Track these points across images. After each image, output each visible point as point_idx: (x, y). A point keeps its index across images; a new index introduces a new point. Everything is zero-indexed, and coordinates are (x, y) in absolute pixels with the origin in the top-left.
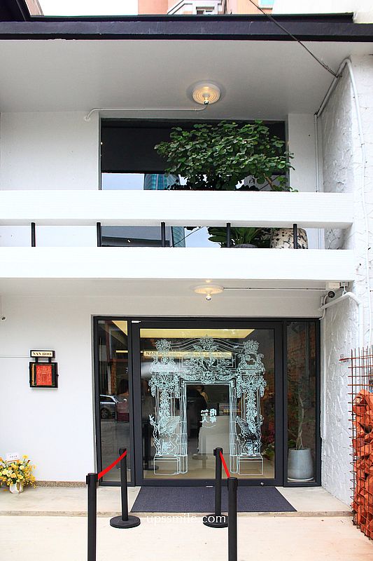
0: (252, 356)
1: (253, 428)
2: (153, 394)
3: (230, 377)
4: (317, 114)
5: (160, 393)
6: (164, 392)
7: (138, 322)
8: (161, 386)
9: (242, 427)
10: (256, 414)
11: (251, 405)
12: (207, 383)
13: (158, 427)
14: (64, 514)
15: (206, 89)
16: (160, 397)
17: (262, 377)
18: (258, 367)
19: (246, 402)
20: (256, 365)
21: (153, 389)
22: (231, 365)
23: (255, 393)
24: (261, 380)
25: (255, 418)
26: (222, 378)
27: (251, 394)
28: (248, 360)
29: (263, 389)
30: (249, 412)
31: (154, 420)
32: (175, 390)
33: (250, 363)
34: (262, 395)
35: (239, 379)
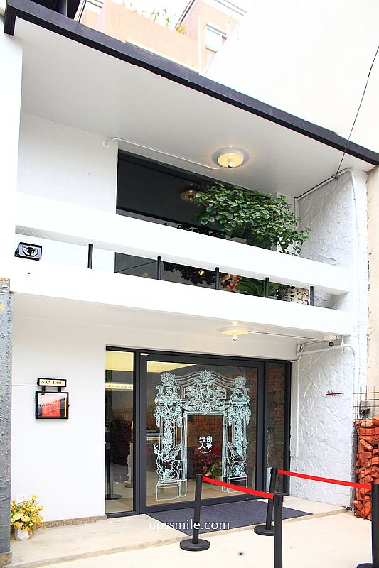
0: (241, 390)
1: (240, 452)
2: (158, 424)
3: (224, 407)
4: (297, 198)
5: (164, 423)
6: (168, 423)
7: (147, 354)
8: (165, 417)
9: (232, 451)
10: (242, 440)
11: (239, 432)
12: (205, 413)
13: (162, 455)
14: (124, 548)
15: (231, 155)
16: (164, 427)
17: (247, 408)
18: (245, 399)
19: (236, 429)
20: (244, 398)
21: (158, 419)
22: (224, 397)
23: (243, 421)
24: (247, 410)
25: (242, 443)
26: (217, 409)
27: (239, 422)
28: (238, 393)
29: (248, 418)
30: (238, 437)
31: (158, 448)
32: (178, 420)
33: (239, 396)
34: (248, 423)
35: (230, 410)
